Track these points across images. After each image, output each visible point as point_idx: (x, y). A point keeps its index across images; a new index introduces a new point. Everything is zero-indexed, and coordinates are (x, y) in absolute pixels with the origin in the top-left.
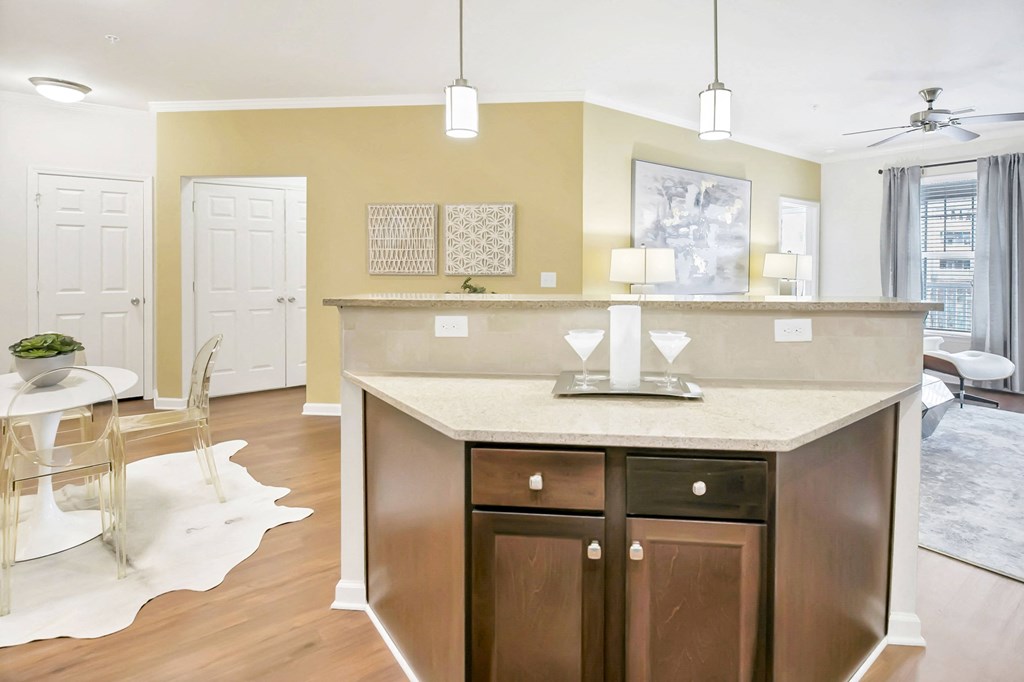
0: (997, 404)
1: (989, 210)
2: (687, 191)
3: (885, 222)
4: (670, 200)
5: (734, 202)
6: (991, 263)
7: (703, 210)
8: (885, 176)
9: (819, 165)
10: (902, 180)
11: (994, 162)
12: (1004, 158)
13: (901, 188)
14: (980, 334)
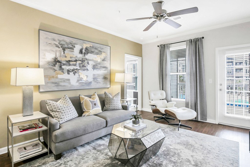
0: (191, 128)
1: (190, 58)
2: (75, 47)
3: (160, 63)
4: (64, 50)
5: (101, 53)
6: (191, 76)
7: (84, 56)
8: (160, 48)
9: (141, 45)
10: (164, 48)
11: (191, 41)
12: (194, 40)
13: (164, 51)
14: (187, 101)
